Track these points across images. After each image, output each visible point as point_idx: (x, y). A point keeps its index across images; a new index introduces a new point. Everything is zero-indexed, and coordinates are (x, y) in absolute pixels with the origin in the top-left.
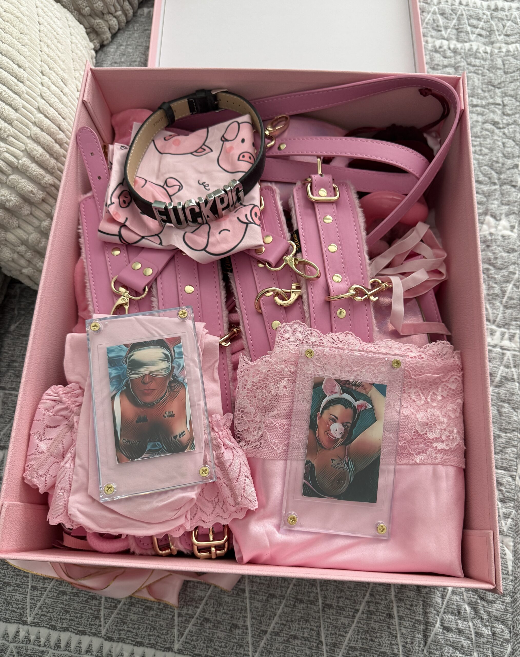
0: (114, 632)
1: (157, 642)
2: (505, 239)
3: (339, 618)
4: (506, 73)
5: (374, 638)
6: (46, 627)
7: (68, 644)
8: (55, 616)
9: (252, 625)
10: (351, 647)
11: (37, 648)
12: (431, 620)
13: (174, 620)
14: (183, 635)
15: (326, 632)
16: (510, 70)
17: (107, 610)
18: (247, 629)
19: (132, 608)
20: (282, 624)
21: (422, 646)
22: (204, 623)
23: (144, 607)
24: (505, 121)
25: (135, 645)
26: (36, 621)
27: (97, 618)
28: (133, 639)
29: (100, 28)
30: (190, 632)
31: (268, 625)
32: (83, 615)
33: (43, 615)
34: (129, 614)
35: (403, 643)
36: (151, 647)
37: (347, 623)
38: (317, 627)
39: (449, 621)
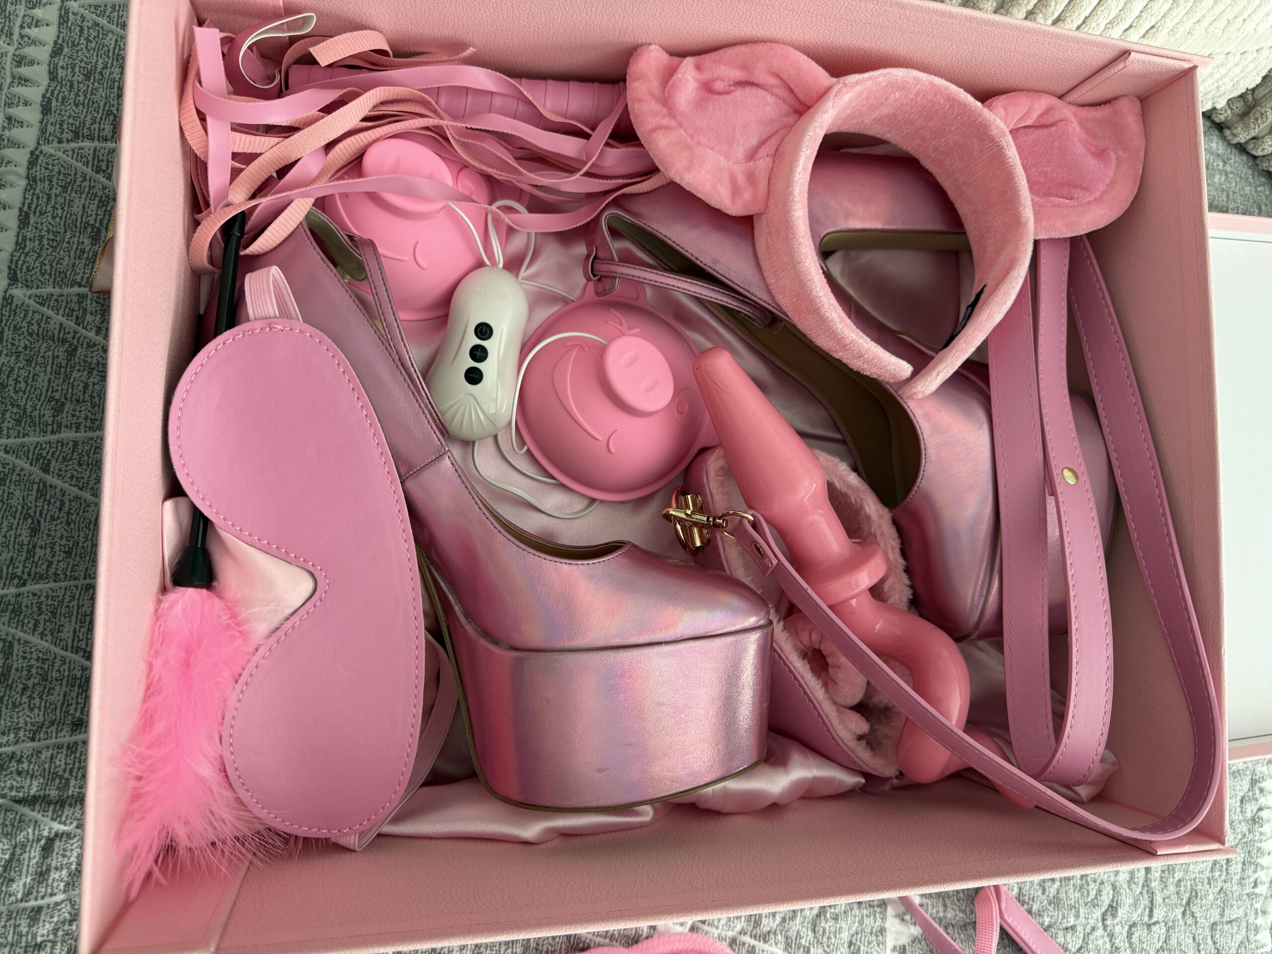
0: (47, 169)
1: (27, 255)
2: (877, 936)
3: (73, 619)
4: (1213, 926)
5: (29, 693)
6: (58, 37)
7: (26, 81)
8: (80, 54)
9: (61, 442)
10: (11, 645)
11: (19, 22)
12: (67, 811)
13: (72, 286)
14: (41, 304)
15: (44, 594)
16: (1218, 936)
17: (91, 152)
18: (53, 432)
19: (96, 202)
20: (62, 503)
21: (13, 793)
22: (67, 345)
23: (97, 225)
24: (1118, 929)
25: (21, 210)
26: (71, 17)
27: (77, 135)
28: (34, 206)
29: (1257, 120)
30: (48, 318)
31: (59, 475)
32: (81, 107)
33: (81, 31)
34: (84, 196)
35: (19, 753)
36: (17, 243)
37: (62, 635)
38: (56, 574)
39: (65, 850)
